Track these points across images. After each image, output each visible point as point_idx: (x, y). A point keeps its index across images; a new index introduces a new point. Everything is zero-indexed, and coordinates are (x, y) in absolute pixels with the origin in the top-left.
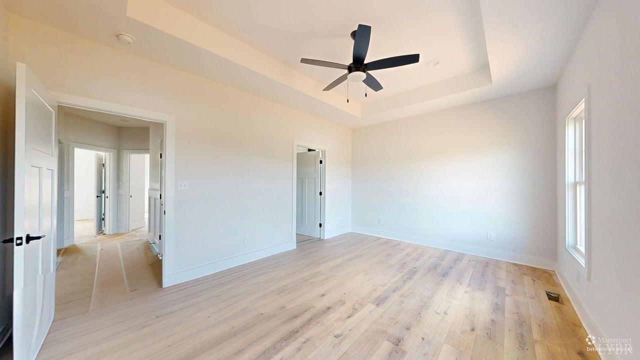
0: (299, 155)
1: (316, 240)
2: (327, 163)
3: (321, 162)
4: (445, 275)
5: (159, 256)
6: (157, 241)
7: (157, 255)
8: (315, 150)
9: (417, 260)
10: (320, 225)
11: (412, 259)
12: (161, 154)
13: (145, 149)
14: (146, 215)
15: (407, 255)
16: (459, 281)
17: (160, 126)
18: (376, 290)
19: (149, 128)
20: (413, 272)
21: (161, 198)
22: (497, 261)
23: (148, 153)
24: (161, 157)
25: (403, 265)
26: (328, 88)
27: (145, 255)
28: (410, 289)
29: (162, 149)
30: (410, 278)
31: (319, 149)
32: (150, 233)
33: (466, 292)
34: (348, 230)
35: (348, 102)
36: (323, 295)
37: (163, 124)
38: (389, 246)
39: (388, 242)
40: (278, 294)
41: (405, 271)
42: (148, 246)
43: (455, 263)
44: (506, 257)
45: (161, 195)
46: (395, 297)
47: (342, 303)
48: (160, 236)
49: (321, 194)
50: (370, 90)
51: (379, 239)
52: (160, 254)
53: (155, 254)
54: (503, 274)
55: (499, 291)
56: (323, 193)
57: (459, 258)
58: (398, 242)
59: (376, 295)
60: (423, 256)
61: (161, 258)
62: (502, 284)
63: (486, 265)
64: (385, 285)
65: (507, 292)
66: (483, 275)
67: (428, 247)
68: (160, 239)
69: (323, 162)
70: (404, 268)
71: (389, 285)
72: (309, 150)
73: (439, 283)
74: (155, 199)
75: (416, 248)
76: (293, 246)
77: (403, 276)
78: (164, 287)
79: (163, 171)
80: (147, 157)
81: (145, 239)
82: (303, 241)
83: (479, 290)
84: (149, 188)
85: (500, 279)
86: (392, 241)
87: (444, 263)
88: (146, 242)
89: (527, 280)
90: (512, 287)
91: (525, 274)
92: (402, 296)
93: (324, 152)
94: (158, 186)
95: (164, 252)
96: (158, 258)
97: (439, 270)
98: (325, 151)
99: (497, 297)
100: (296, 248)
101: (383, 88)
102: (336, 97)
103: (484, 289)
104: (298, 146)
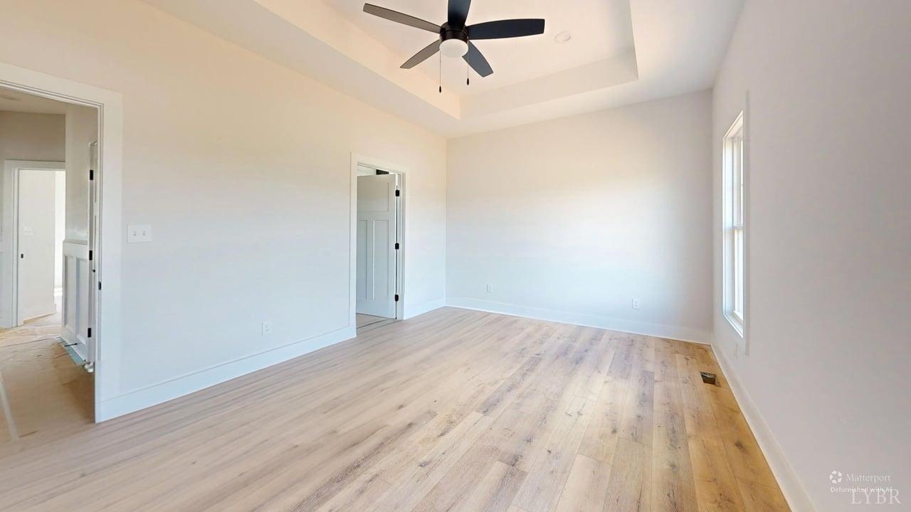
0: (361, 180)
1: (389, 322)
2: (407, 194)
3: (398, 193)
4: (578, 361)
5: (86, 367)
6: (83, 339)
7: (83, 366)
8: (387, 173)
9: (542, 343)
10: (397, 298)
11: (534, 343)
12: (92, 172)
13: (55, 160)
14: (58, 293)
15: (529, 336)
16: (597, 367)
17: (89, 115)
18: (482, 391)
19: (65, 115)
20: (536, 360)
21: (91, 258)
22: (644, 337)
23: (61, 168)
24: (92, 178)
25: (522, 353)
26: (409, 64)
27: (56, 367)
28: (530, 385)
29: (93, 159)
30: (531, 370)
31: (394, 171)
32: (67, 326)
33: (606, 382)
34: (442, 303)
35: (440, 91)
36: (401, 407)
37: (96, 110)
38: (502, 325)
39: (500, 318)
40: (325, 413)
41: (525, 359)
42: (62, 351)
43: (591, 344)
44: (656, 331)
45: (91, 252)
46: (510, 399)
47: (431, 414)
48: (90, 330)
49: (397, 246)
50: (474, 75)
51: (489, 314)
52: (89, 363)
53: (79, 364)
54: (651, 354)
55: (646, 378)
56: (400, 246)
57: (597, 335)
58: (515, 318)
59: (483, 398)
60: (550, 337)
61: (91, 371)
62: (650, 367)
63: (630, 343)
64: (497, 382)
65: (656, 378)
66: (627, 357)
67: (557, 323)
68: (89, 335)
69: (401, 193)
70: (523, 356)
71: (501, 382)
72: (379, 172)
73: (571, 373)
74: (78, 260)
75: (540, 326)
76: (351, 333)
77: (521, 368)
78: (97, 420)
79: (96, 206)
80: (60, 176)
81: (56, 337)
82: (369, 324)
83: (622, 377)
84: (64, 238)
85: (647, 361)
86: (505, 317)
87: (577, 345)
88: (58, 344)
89: (679, 359)
90: (662, 371)
91: (677, 352)
92: (519, 396)
93: (402, 177)
94: (85, 235)
95: (99, 359)
96: (86, 370)
97: (571, 355)
98: (404, 174)
99: (644, 385)
100: (355, 336)
101: (491, 72)
102: (420, 81)
103: (627, 377)
104: (359, 164)
